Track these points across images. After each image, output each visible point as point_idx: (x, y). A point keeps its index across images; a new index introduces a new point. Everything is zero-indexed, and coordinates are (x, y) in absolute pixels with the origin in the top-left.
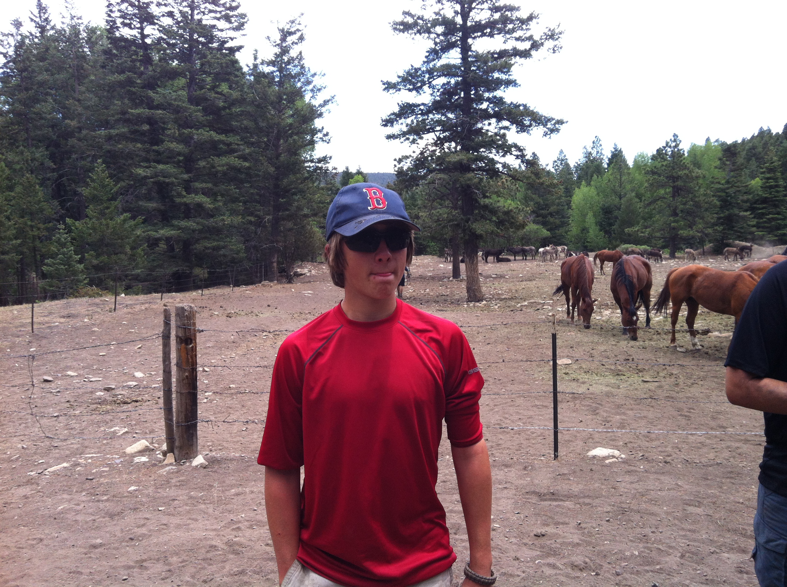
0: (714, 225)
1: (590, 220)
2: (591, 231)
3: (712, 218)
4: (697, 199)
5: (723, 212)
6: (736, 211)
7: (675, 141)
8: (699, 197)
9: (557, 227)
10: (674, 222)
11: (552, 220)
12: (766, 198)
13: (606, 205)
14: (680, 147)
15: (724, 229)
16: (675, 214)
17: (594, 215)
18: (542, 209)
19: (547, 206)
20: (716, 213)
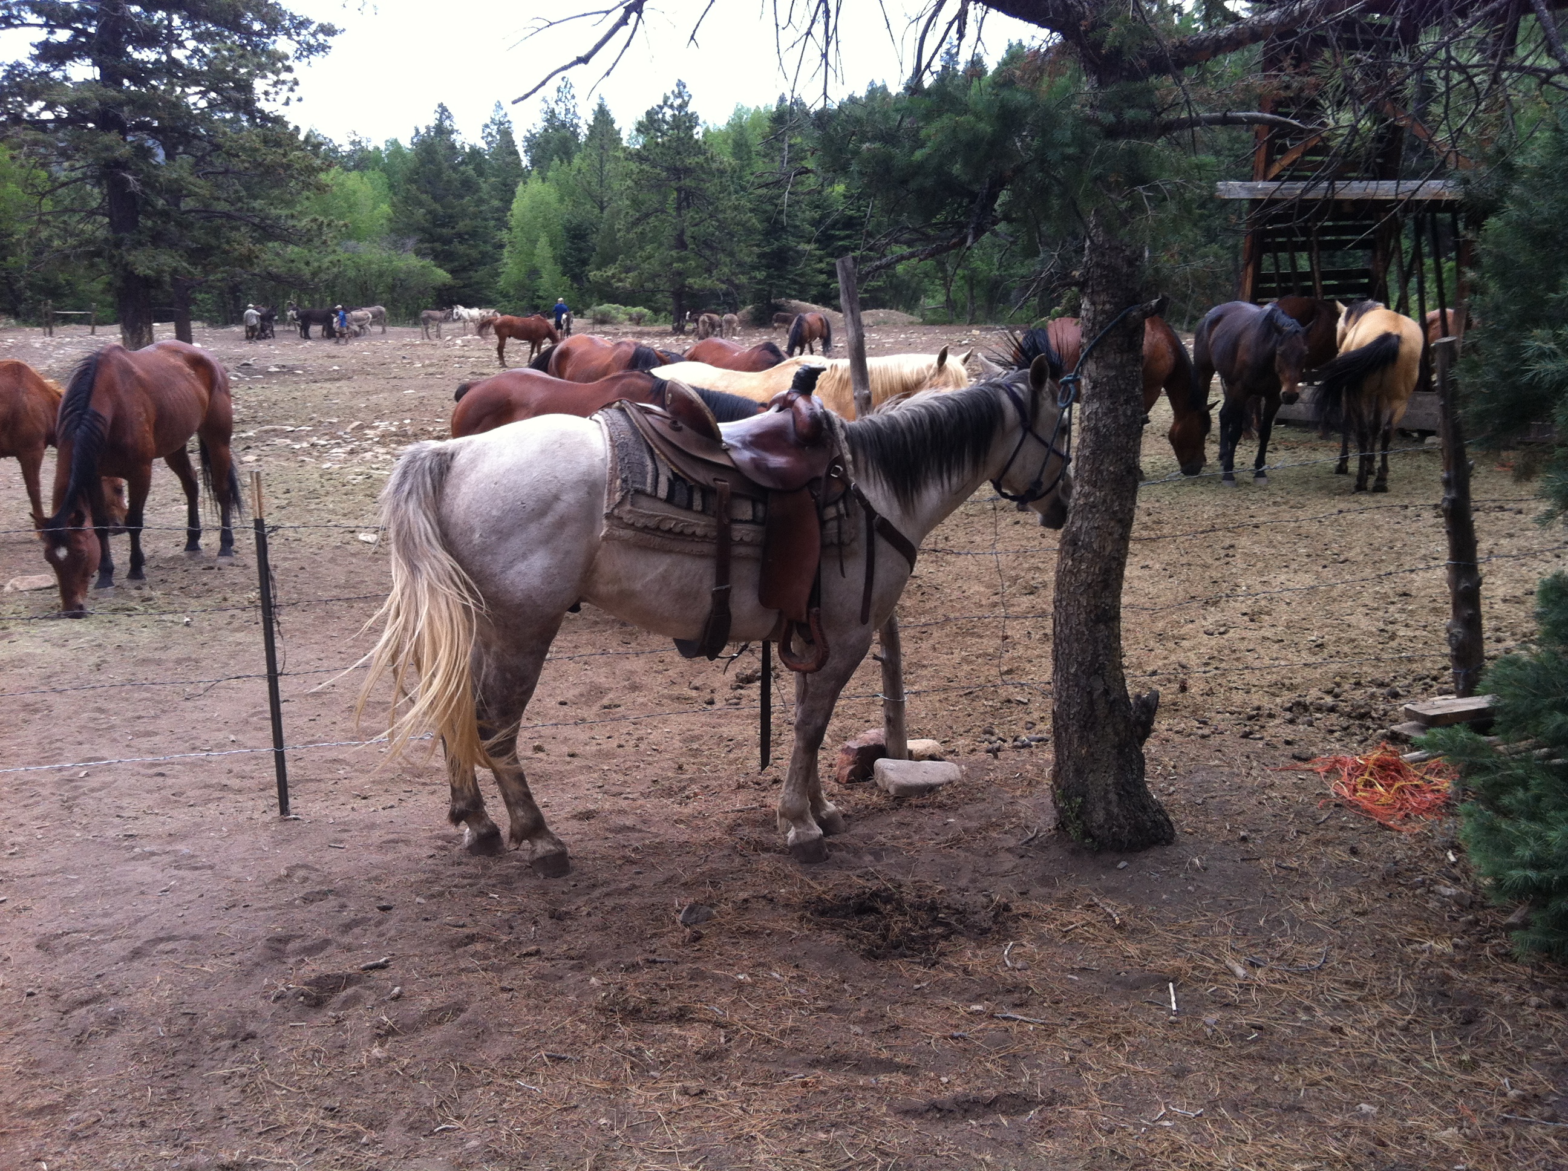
0: (754, 268)
1: (543, 250)
2: (545, 275)
3: (747, 254)
4: (721, 216)
5: (769, 244)
6: (792, 242)
7: (680, 95)
8: (724, 211)
9: (474, 264)
10: (680, 260)
11: (461, 249)
12: (851, 218)
13: (575, 222)
14: (690, 109)
15: (769, 276)
16: (681, 244)
17: (552, 243)
18: (443, 225)
19: (450, 220)
20: (758, 246)
